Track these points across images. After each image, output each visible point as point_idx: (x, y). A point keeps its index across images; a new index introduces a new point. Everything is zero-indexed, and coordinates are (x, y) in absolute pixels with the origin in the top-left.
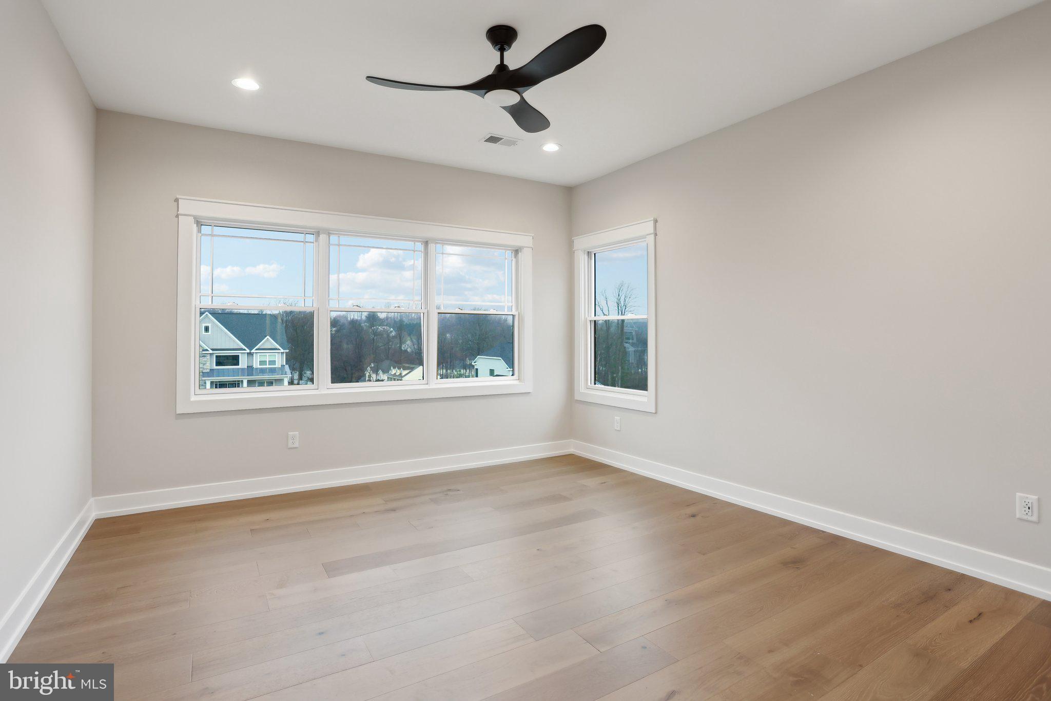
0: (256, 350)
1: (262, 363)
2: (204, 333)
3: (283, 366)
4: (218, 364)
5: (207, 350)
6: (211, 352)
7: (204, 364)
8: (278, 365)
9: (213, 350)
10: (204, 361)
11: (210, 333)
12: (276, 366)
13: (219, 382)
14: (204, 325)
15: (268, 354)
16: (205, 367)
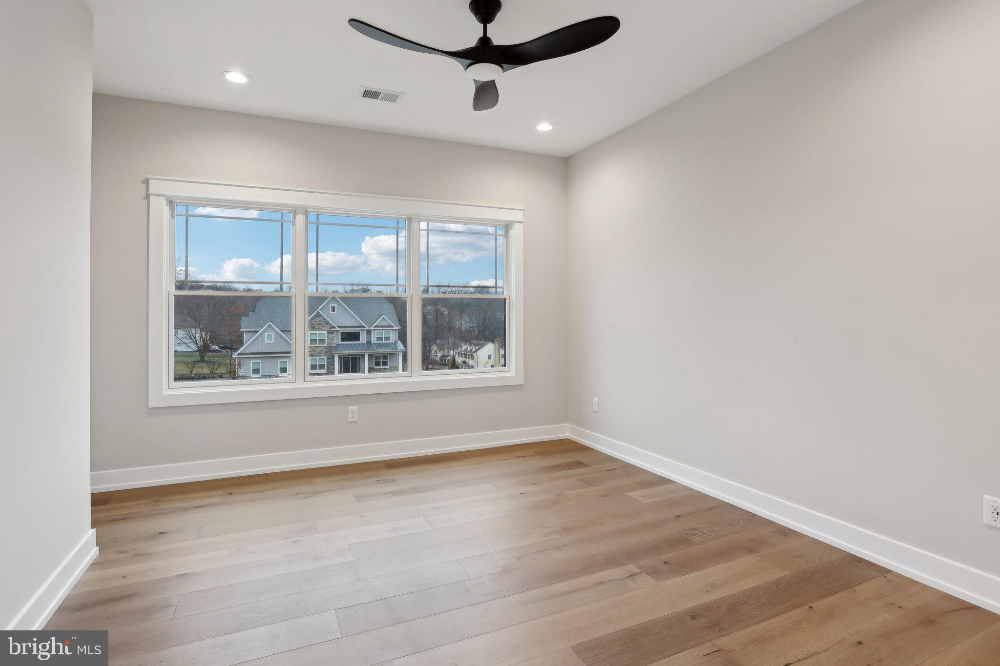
0: (374, 327)
1: (379, 338)
2: (331, 312)
3: (396, 341)
4: (343, 340)
5: (334, 327)
6: (338, 329)
7: (332, 340)
8: (392, 340)
9: (339, 327)
10: (332, 337)
11: (336, 312)
12: (391, 342)
13: (344, 355)
14: (331, 305)
15: (383, 331)
16: (333, 342)
